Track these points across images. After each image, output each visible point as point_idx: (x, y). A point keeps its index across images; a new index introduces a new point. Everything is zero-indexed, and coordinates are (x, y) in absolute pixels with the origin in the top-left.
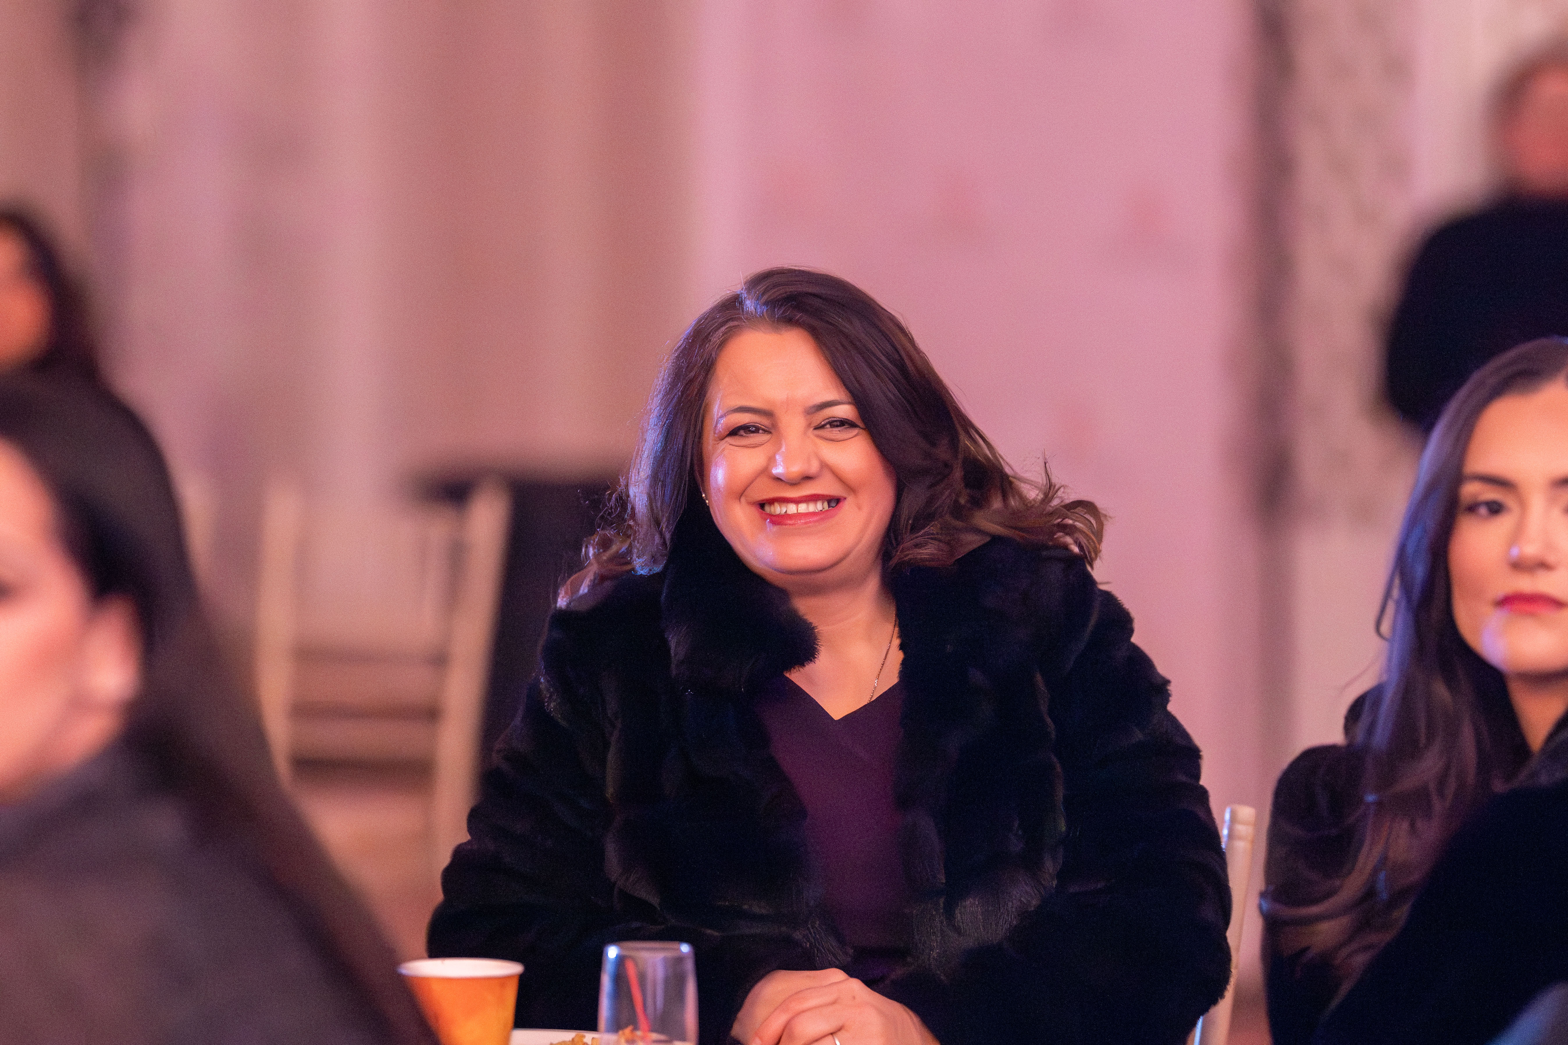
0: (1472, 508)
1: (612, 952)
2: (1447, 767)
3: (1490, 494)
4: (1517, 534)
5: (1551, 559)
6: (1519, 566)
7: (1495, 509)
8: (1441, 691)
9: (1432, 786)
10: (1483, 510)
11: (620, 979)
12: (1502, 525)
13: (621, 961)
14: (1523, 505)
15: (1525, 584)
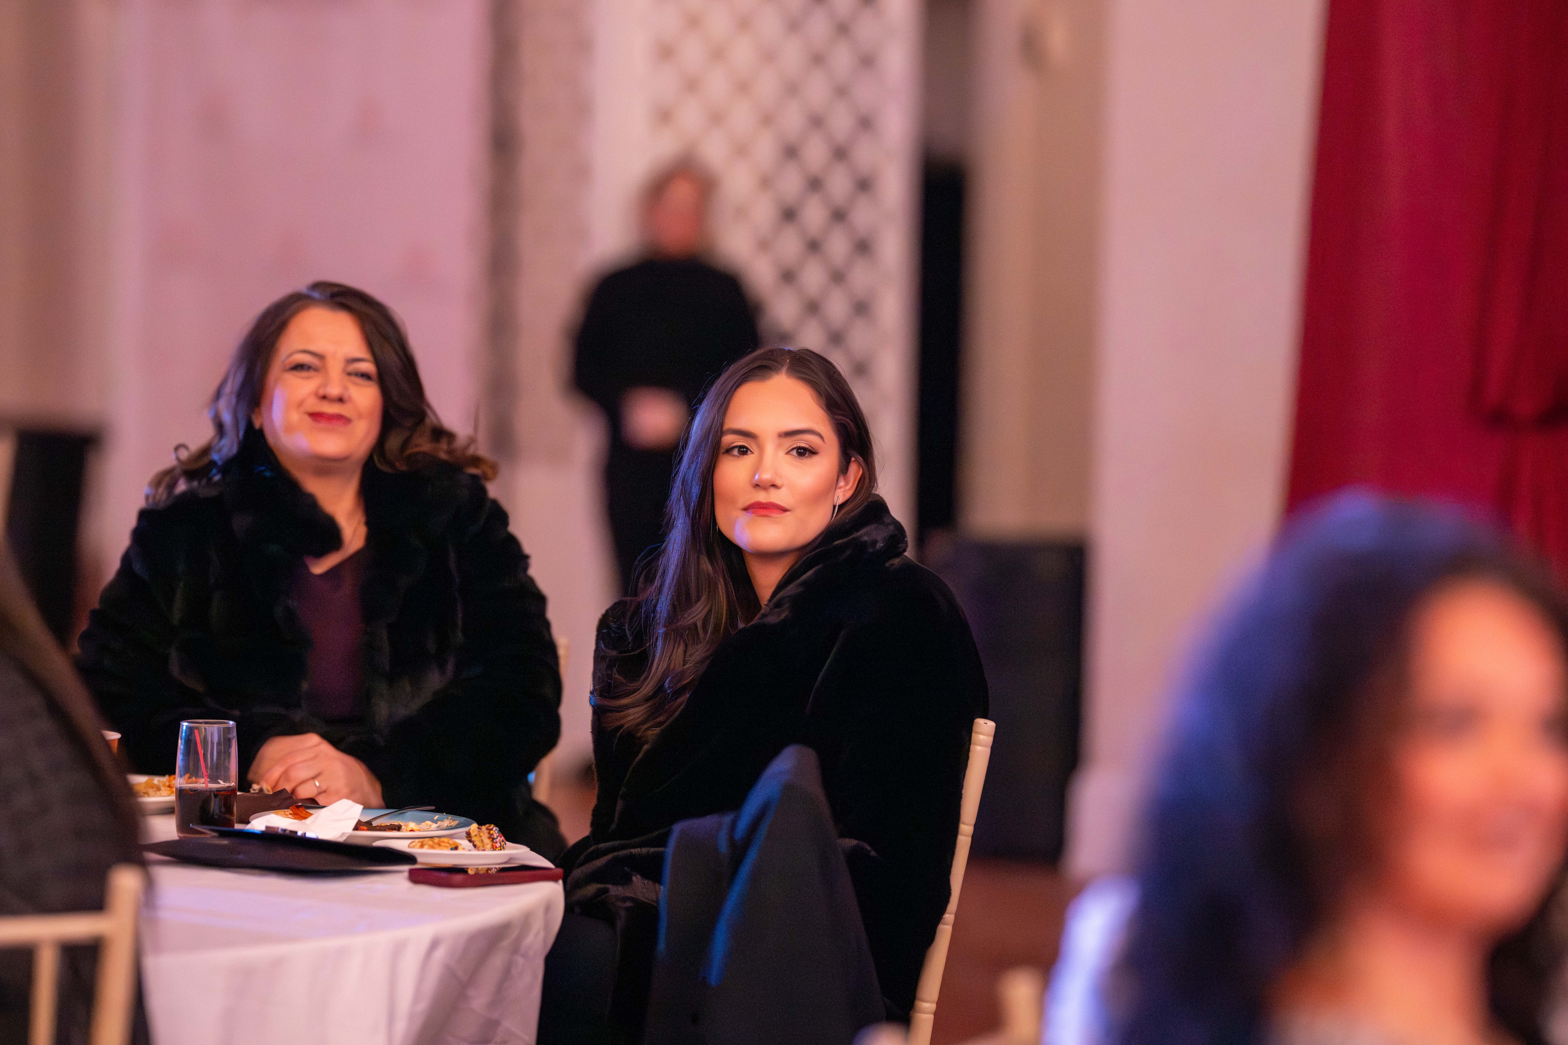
0: (729, 451)
1: (185, 725)
2: (710, 611)
3: (740, 441)
4: (757, 468)
5: (778, 482)
6: (757, 486)
7: (744, 451)
8: (706, 566)
9: (699, 624)
10: (736, 452)
11: (189, 741)
12: (748, 461)
13: (190, 730)
14: (761, 449)
15: (762, 497)
